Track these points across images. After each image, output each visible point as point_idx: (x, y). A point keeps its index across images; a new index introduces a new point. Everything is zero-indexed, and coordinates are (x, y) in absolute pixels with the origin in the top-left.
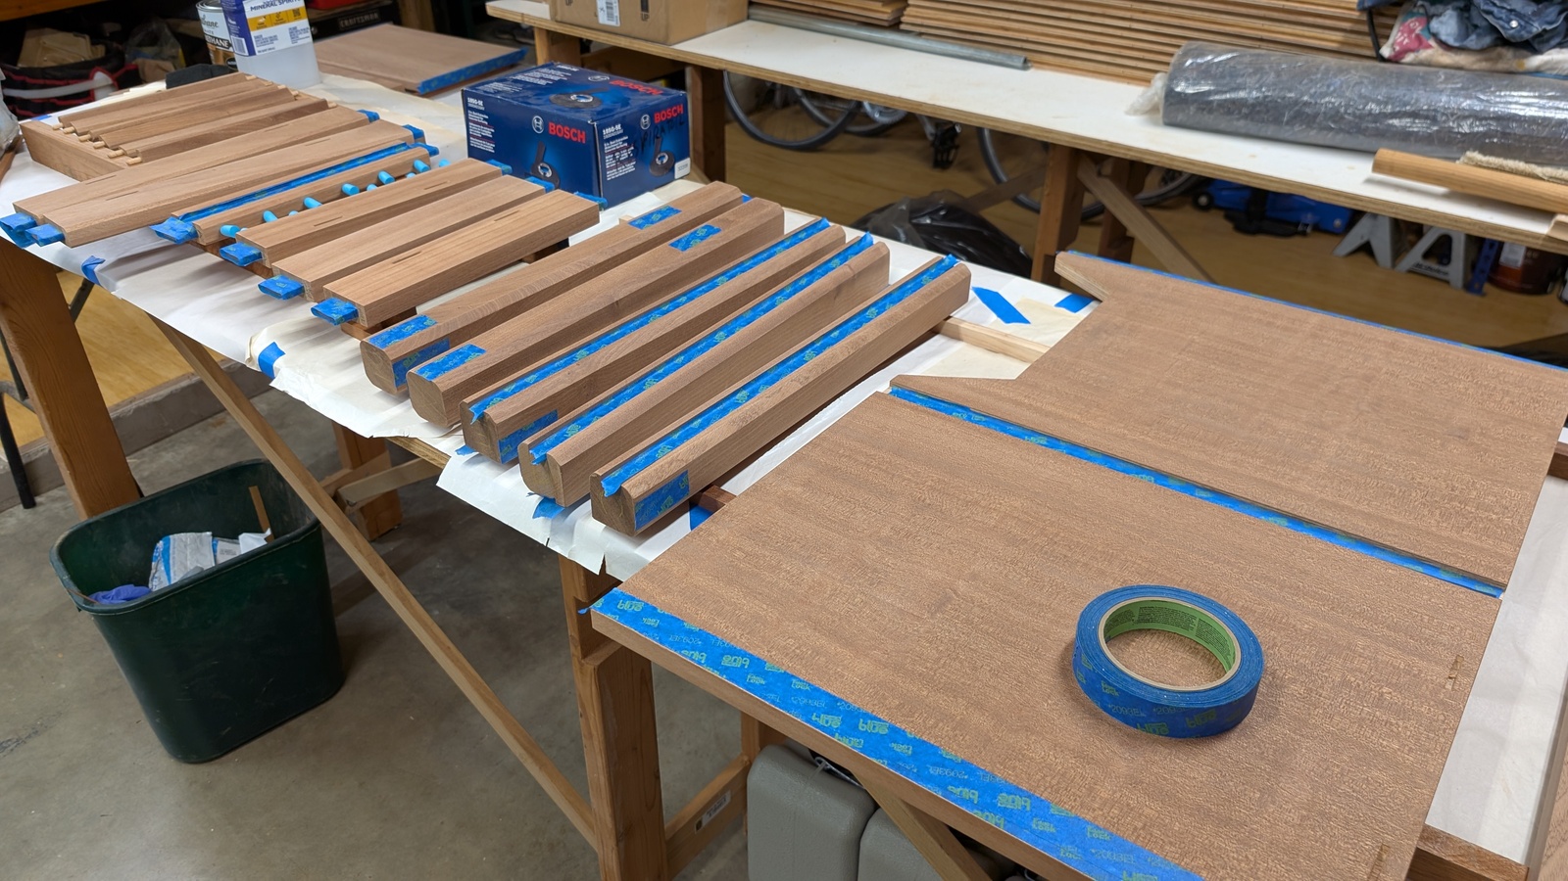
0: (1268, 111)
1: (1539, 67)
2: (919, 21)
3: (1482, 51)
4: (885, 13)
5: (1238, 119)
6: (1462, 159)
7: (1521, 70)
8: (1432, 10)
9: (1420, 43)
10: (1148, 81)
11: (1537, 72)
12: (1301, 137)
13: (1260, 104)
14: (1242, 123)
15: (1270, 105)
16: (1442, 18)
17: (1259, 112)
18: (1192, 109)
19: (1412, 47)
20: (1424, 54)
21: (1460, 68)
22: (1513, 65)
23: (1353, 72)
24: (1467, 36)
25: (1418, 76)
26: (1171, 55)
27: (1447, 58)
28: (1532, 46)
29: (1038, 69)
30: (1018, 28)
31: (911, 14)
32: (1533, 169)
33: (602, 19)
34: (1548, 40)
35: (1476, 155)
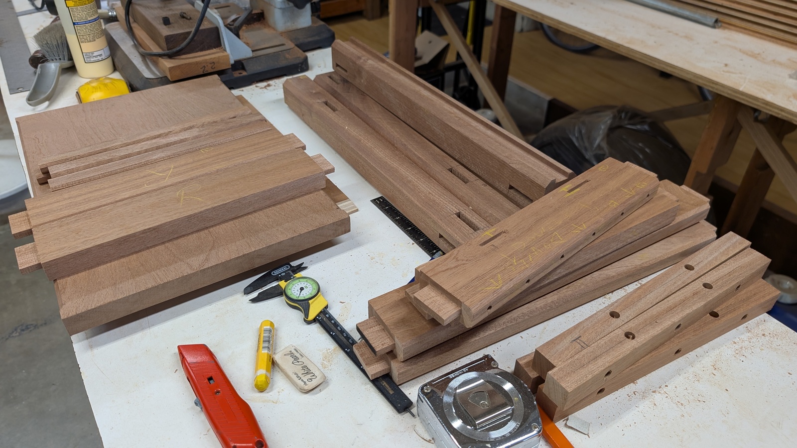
29: (725, 28)
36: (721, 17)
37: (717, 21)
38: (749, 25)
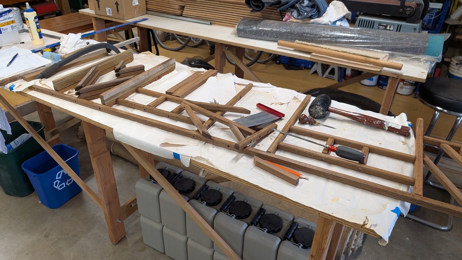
0: (258, 33)
1: (313, 22)
2: (187, 14)
3: (302, 19)
4: (179, 12)
5: (253, 35)
6: (295, 42)
7: (310, 23)
8: (293, 10)
9: (290, 18)
10: (235, 27)
11: (313, 23)
12: (266, 39)
13: (257, 31)
14: (253, 36)
15: (259, 31)
16: (294, 12)
17: (257, 33)
18: (243, 33)
19: (289, 18)
20: (291, 20)
21: (298, 22)
22: (308, 22)
23: (276, 23)
24: (299, 16)
25: (289, 24)
26: (239, 20)
27: (295, 20)
28: (311, 17)
29: (214, 25)
30: (209, 15)
31: (185, 12)
32: (307, 43)
33: (108, 14)
34: (315, 16)
35: (297, 41)
36: (212, 22)
37: (211, 23)
38: (220, 23)
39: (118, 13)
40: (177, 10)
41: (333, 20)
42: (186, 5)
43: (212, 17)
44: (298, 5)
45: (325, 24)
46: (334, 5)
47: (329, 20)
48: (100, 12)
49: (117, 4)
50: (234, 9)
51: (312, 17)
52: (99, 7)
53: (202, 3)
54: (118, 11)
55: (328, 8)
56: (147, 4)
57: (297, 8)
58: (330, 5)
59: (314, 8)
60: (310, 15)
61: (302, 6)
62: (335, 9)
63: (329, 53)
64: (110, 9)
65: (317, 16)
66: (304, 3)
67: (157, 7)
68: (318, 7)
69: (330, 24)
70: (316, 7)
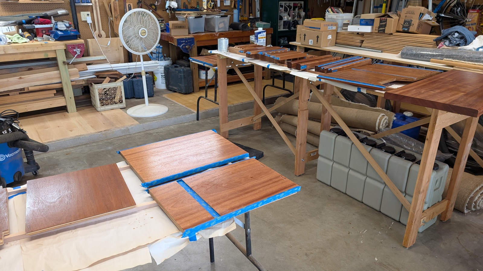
2: (364, 46)
3: (452, 46)
4: (360, 44)
6: (443, 60)
8: (445, 40)
9: (443, 45)
11: (460, 49)
12: (422, 59)
14: (413, 57)
15: (417, 54)
16: (447, 42)
18: (405, 55)
19: (441, 46)
20: (443, 47)
21: (448, 49)
22: (456, 48)
23: (431, 49)
24: (450, 44)
25: (440, 50)
27: (446, 47)
28: (458, 45)
29: (384, 53)
30: (381, 46)
31: (363, 45)
32: (453, 60)
33: (310, 44)
34: (462, 45)
35: (445, 59)
36: (383, 51)
38: (388, 52)
39: (317, 43)
40: (358, 43)
41: (476, 47)
42: (365, 40)
43: (383, 48)
44: (450, 37)
45: (469, 50)
46: (480, 38)
47: (473, 47)
48: (305, 43)
49: (318, 37)
50: (400, 42)
51: (460, 45)
52: (305, 39)
53: (377, 38)
54: (317, 41)
55: (474, 40)
56: (336, 39)
57: (449, 39)
58: (476, 38)
59: (463, 39)
60: (458, 42)
61: (453, 37)
62: (480, 40)
63: (468, 66)
64: (312, 40)
65: (464, 45)
66: (454, 35)
67: (343, 41)
68: (465, 39)
69: (473, 50)
70: (464, 39)
